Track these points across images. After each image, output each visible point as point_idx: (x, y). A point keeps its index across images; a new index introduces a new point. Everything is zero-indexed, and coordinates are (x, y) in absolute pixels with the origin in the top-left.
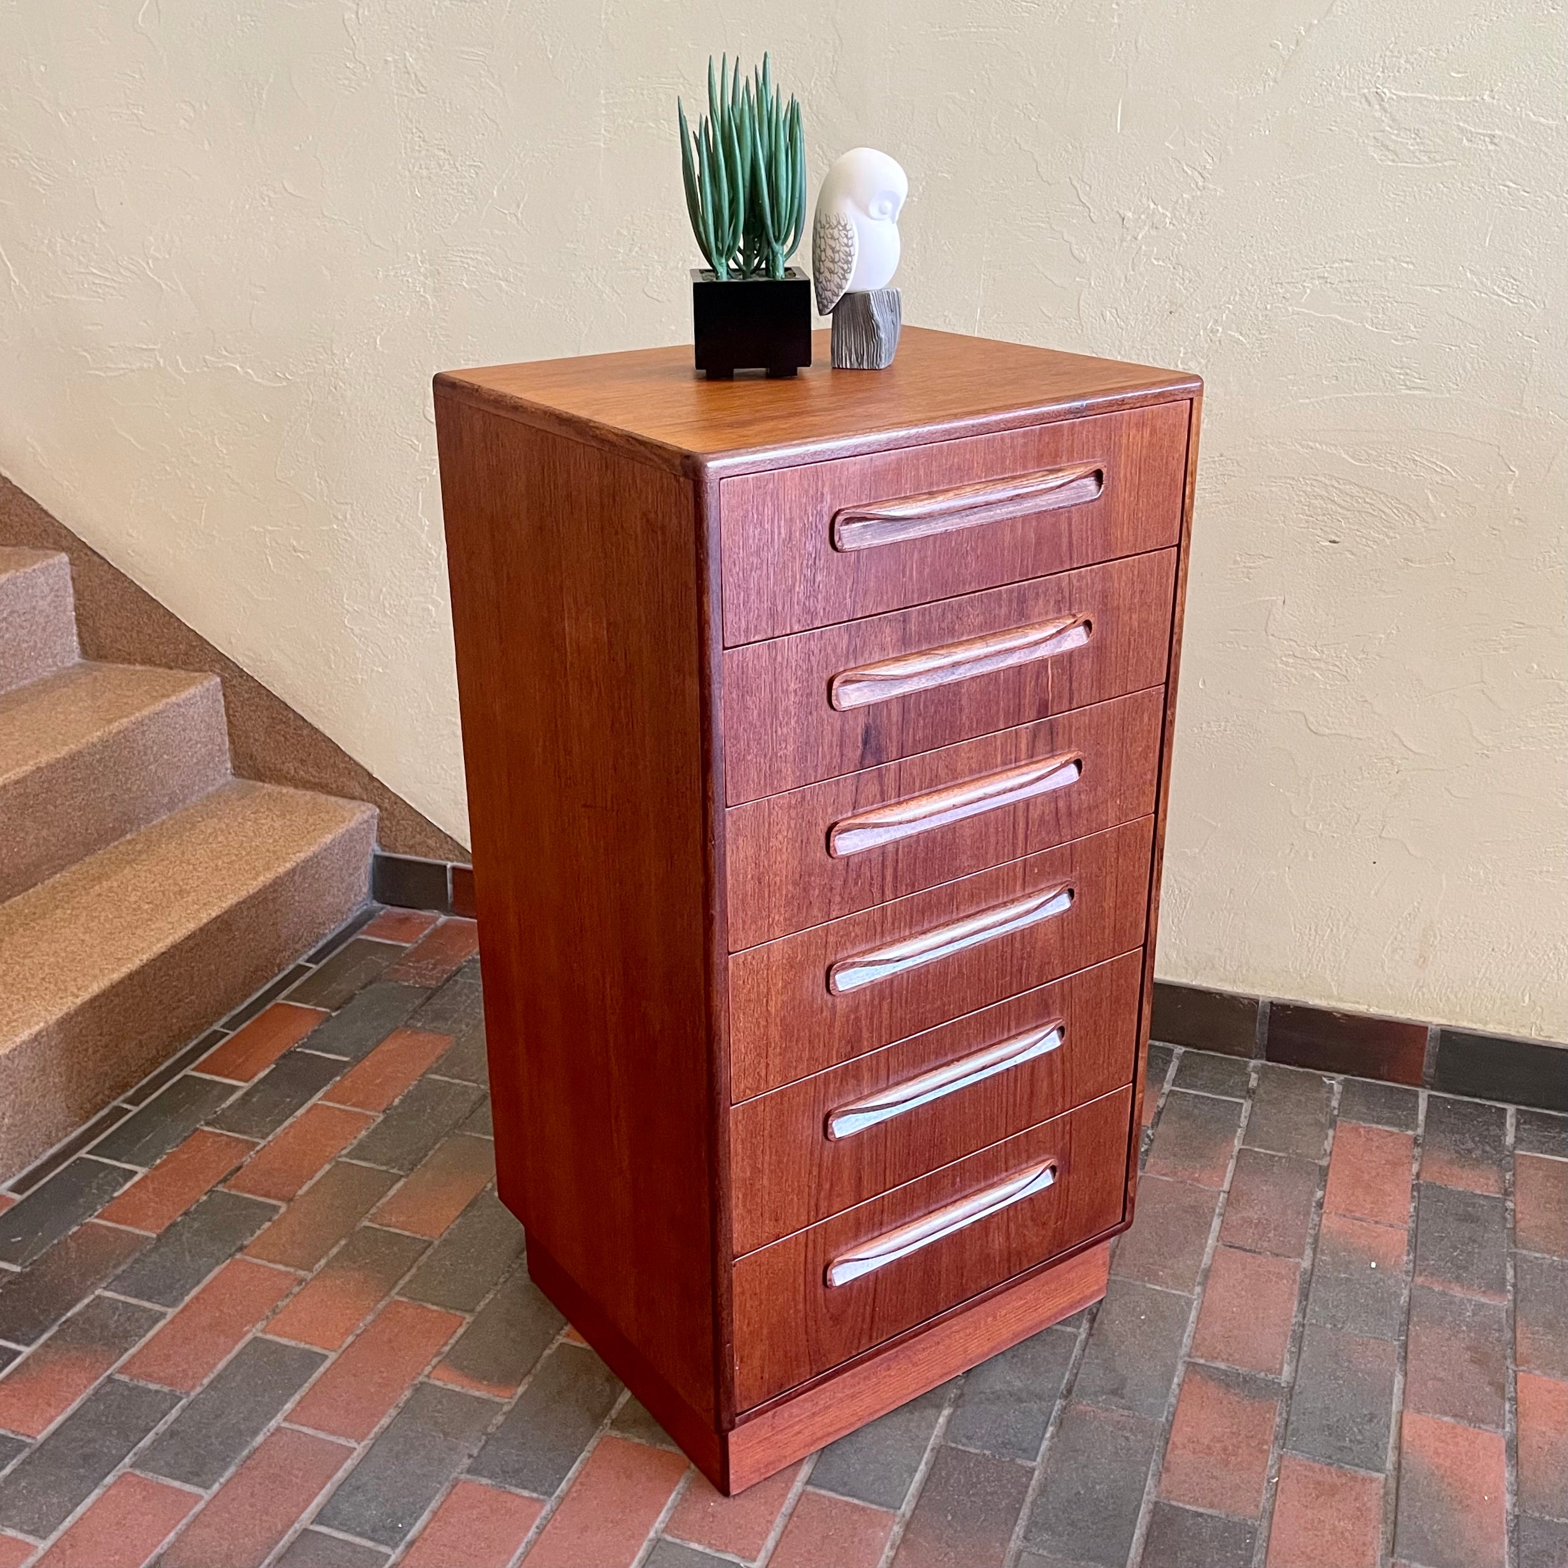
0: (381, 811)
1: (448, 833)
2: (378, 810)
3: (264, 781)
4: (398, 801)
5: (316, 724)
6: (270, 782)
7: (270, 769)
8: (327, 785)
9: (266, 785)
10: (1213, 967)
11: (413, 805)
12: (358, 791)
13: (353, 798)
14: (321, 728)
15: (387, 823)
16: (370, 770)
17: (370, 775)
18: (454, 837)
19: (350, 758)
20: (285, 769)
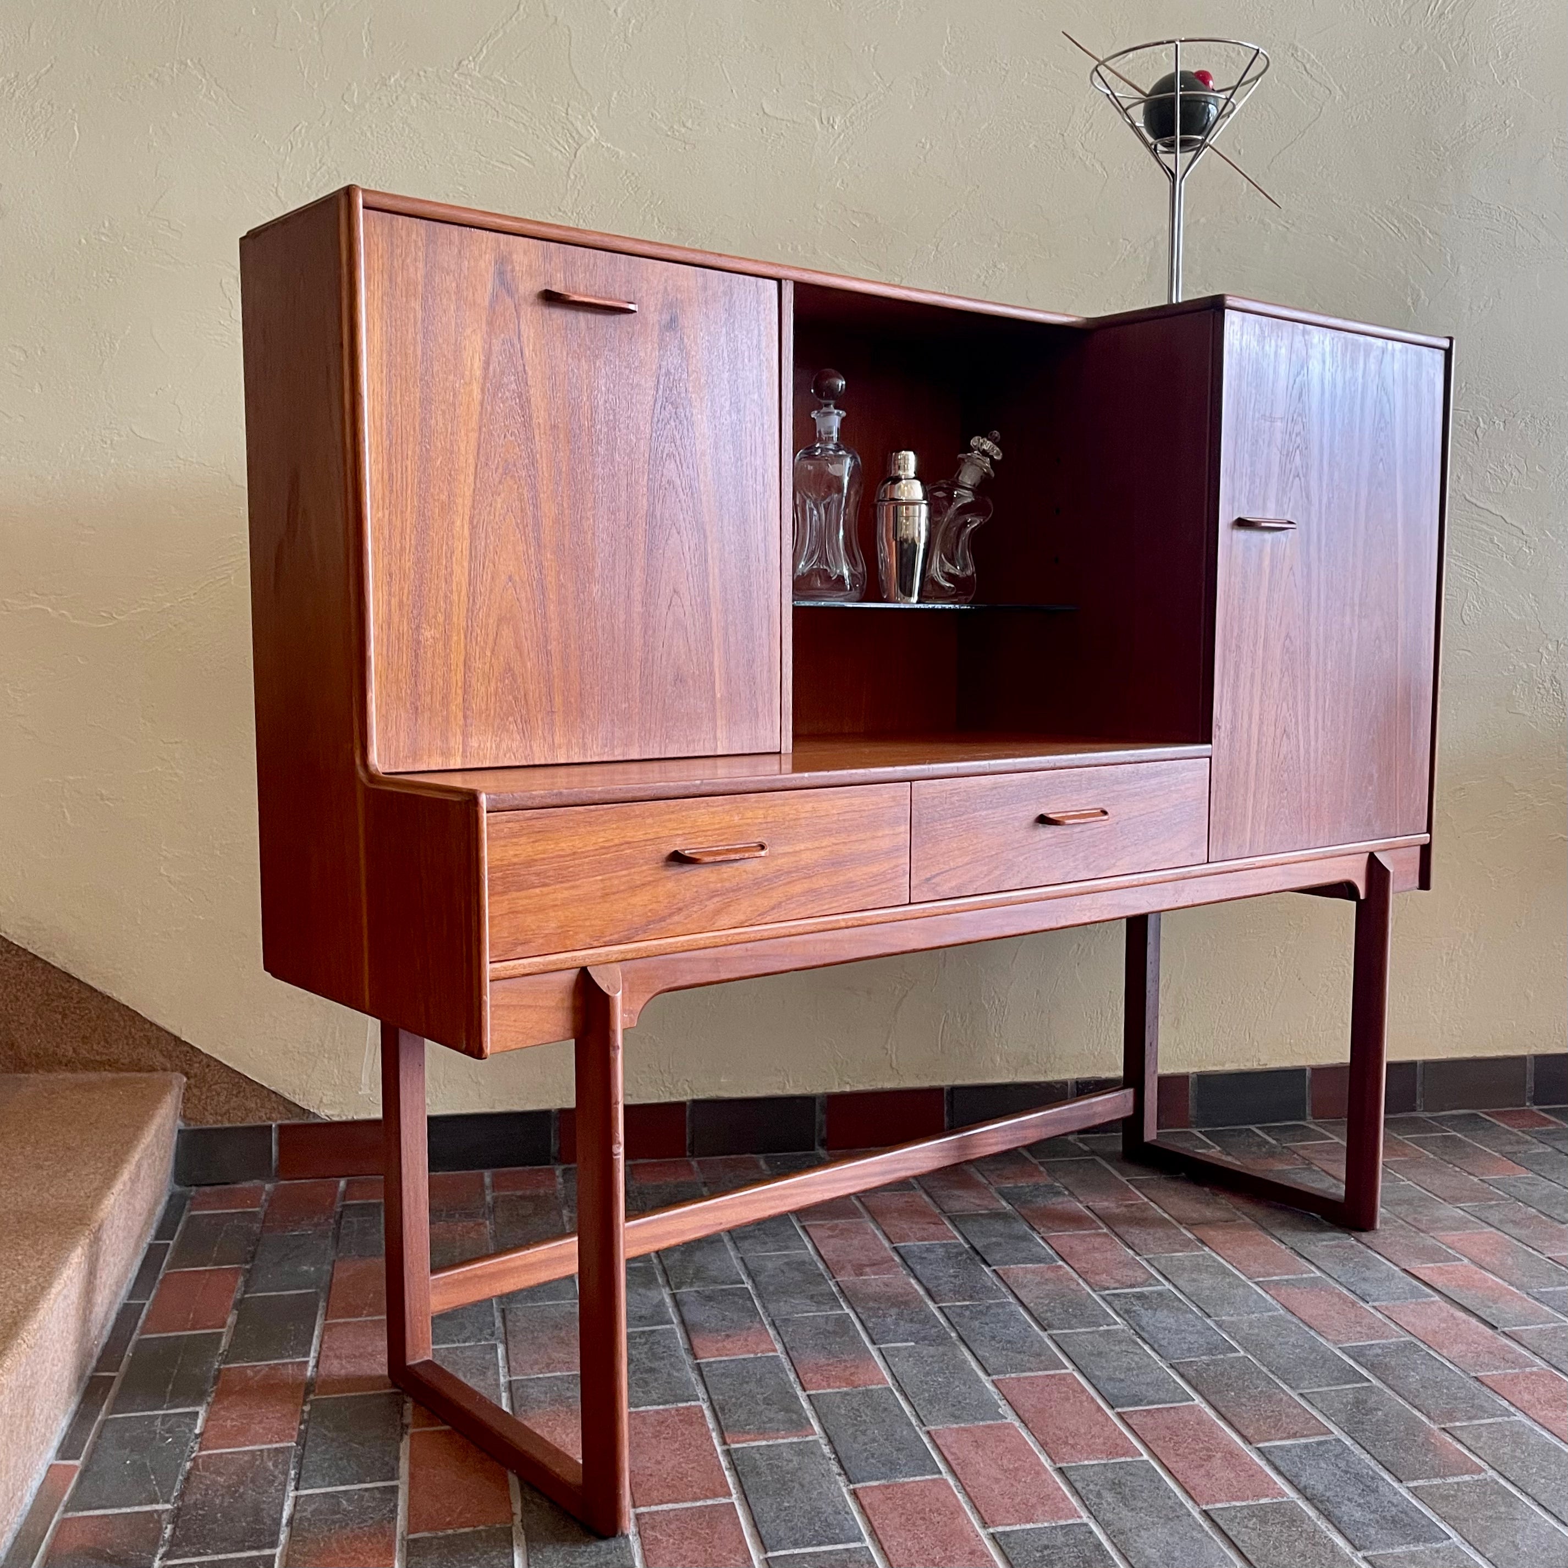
0: (188, 1078)
1: (272, 1088)
2: (185, 1079)
3: (28, 1072)
4: (212, 1063)
5: (108, 991)
6: (37, 1072)
7: (37, 1055)
8: (117, 1061)
9: (31, 1076)
10: (1029, 1063)
11: (230, 1065)
12: (159, 1059)
13: (152, 1069)
14: (115, 995)
15: (196, 1091)
16: (177, 1033)
17: (177, 1039)
18: (281, 1092)
19: (152, 1024)
20: (60, 1052)
